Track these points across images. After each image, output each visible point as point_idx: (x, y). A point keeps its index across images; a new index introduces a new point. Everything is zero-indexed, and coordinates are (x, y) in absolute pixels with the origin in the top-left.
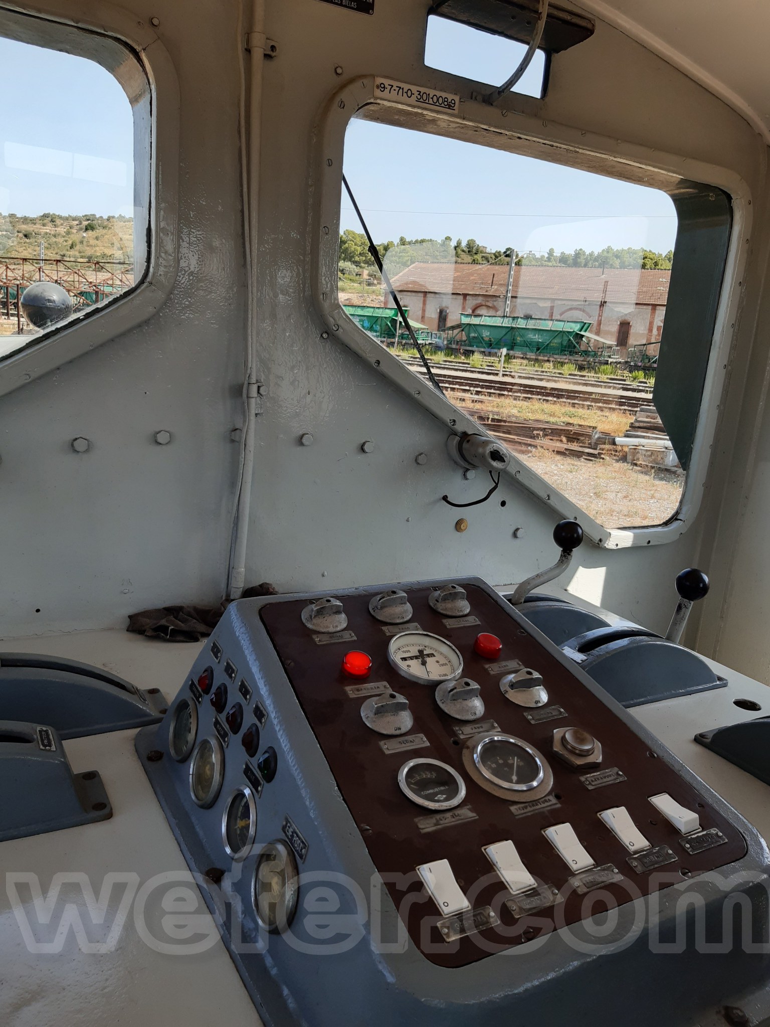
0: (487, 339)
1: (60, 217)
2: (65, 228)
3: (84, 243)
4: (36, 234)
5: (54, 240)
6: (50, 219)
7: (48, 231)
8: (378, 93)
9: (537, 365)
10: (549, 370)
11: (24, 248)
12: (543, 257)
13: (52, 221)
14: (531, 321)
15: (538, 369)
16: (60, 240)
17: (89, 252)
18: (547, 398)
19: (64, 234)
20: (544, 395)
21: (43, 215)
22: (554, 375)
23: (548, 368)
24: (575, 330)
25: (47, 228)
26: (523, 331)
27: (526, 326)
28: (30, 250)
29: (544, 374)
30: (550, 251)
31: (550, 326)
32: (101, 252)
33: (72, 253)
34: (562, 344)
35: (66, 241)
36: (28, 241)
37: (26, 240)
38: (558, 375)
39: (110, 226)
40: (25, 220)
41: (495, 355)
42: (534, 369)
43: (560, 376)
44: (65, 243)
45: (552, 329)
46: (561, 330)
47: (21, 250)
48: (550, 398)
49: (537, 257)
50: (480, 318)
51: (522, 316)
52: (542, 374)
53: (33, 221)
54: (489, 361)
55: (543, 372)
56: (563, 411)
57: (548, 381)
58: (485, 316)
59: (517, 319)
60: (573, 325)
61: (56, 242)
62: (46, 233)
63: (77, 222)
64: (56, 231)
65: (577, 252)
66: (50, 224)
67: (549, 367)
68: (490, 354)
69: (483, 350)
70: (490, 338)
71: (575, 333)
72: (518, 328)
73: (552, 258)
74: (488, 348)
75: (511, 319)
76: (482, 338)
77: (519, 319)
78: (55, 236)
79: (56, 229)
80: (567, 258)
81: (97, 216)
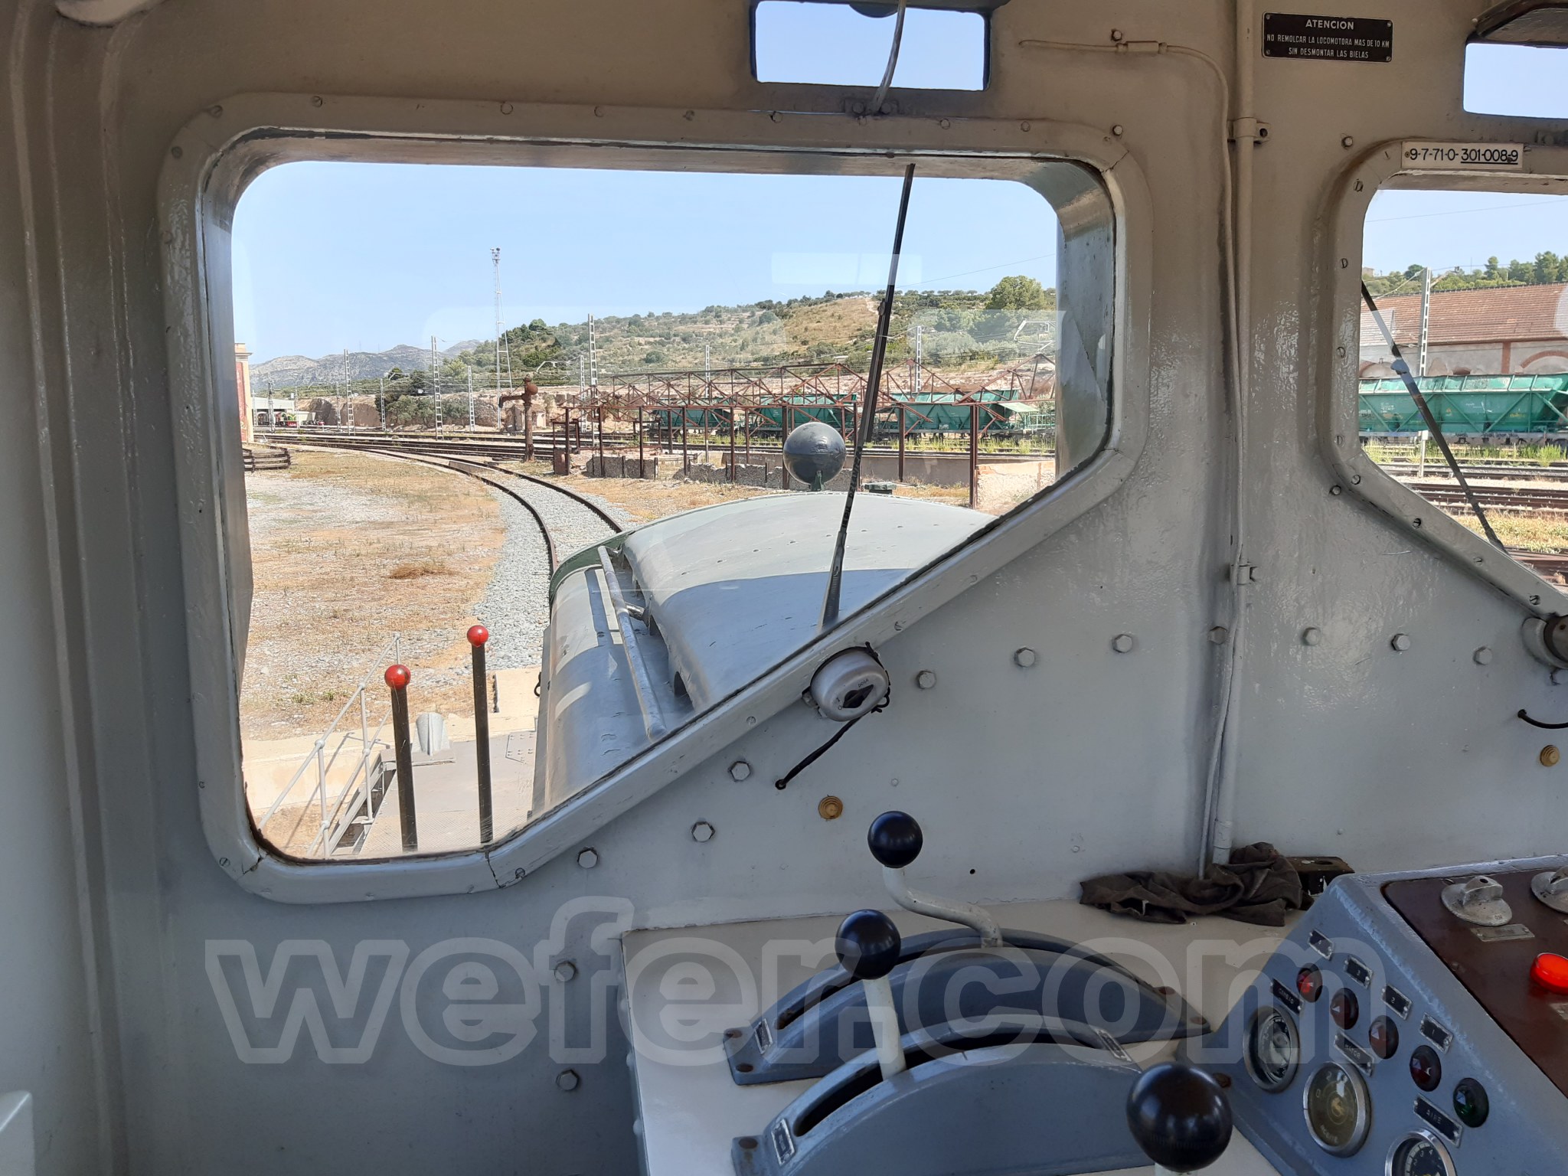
0: (1389, 416)
1: (727, 310)
2: (733, 324)
3: (759, 340)
4: (696, 336)
5: (720, 341)
6: (714, 314)
7: (712, 330)
8: (1408, 162)
9: (1486, 453)
10: (1510, 459)
11: (683, 356)
12: (1477, 273)
13: (717, 316)
14: (1469, 381)
15: (1490, 459)
16: (727, 340)
17: (765, 352)
18: (1514, 507)
19: (733, 332)
20: (1509, 504)
21: (706, 310)
22: (1523, 467)
23: (1509, 456)
24: (1554, 389)
25: (710, 326)
26: (1456, 399)
27: (1460, 389)
28: (689, 358)
29: (1503, 466)
30: (1490, 262)
31: (1507, 386)
32: (780, 350)
33: (743, 356)
34: (1532, 414)
35: (735, 341)
36: (687, 346)
37: (685, 345)
38: (1530, 467)
39: (791, 314)
40: (684, 319)
41: (1407, 441)
42: (1482, 459)
43: (1534, 468)
44: (734, 344)
45: (1511, 390)
46: (1528, 390)
47: (678, 359)
48: (1520, 508)
49: (1466, 274)
50: (1375, 384)
51: (1452, 374)
52: (1498, 466)
53: (693, 319)
54: (1397, 451)
55: (1499, 463)
56: (1550, 528)
57: (1513, 479)
58: (1383, 380)
59: (1444, 381)
60: (1549, 381)
61: (722, 343)
62: (710, 333)
63: (748, 314)
64: (722, 328)
65: (1542, 258)
66: (714, 321)
67: (1510, 454)
68: (1396, 441)
69: (1383, 434)
70: (1395, 415)
71: (1554, 393)
72: (1447, 394)
73: (1496, 272)
74: (1393, 431)
75: (1431, 380)
76: (1381, 415)
77: (1447, 380)
78: (720, 336)
79: (722, 326)
80: (1522, 270)
81: (774, 302)
